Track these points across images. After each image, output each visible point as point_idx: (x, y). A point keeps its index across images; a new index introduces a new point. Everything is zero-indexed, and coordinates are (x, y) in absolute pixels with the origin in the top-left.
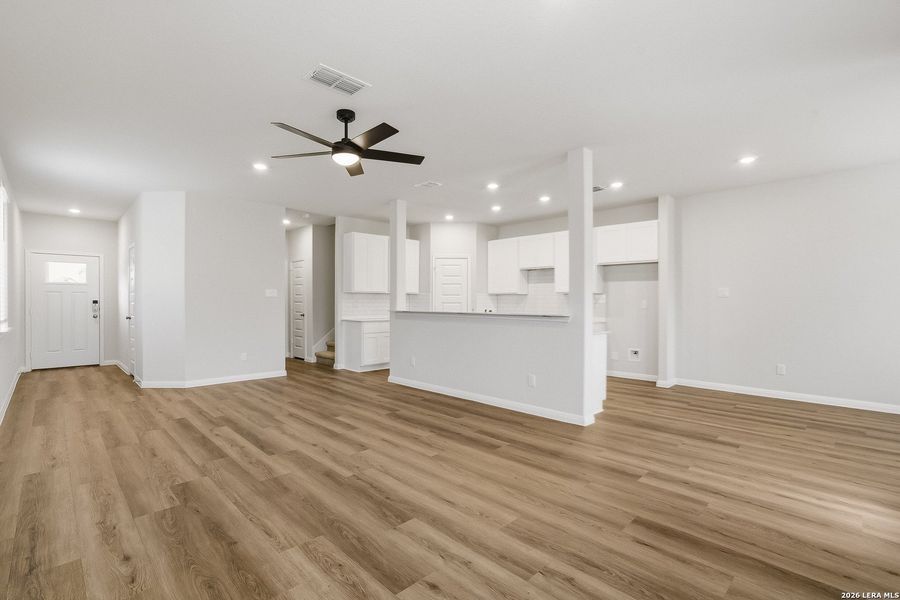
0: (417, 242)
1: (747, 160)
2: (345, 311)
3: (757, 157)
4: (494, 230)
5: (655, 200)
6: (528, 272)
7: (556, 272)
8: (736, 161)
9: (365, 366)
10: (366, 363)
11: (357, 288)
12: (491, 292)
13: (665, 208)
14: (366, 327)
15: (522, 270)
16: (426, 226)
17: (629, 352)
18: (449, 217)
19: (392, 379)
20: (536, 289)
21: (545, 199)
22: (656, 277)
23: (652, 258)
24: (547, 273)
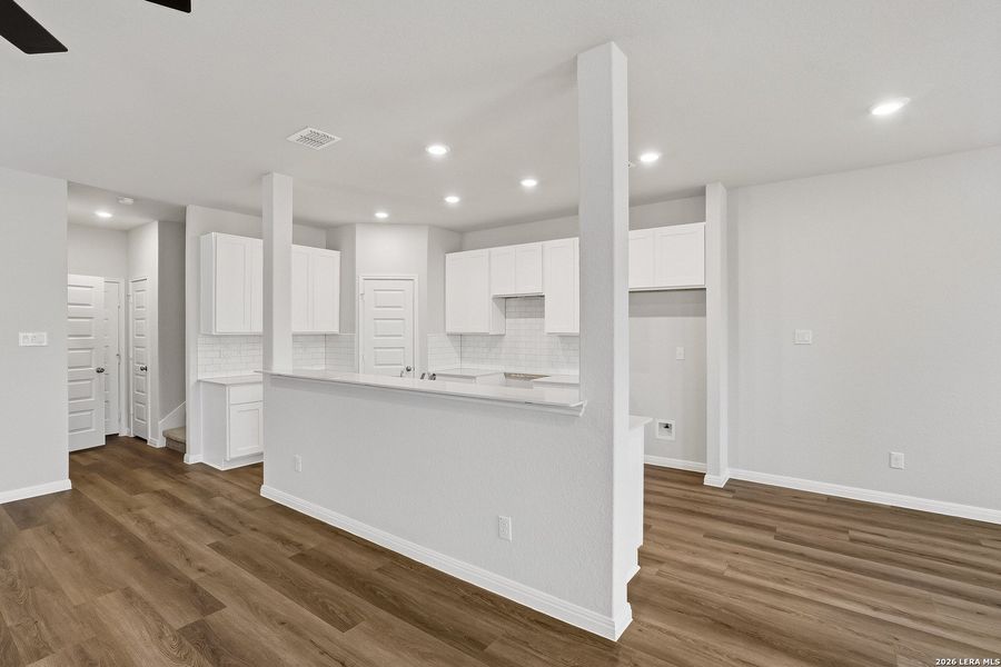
0: (336, 254)
1: (887, 109)
2: (202, 365)
3: (908, 99)
4: (457, 237)
5: (701, 193)
6: (505, 301)
7: (548, 302)
8: (867, 110)
9: (233, 460)
10: (233, 456)
11: (222, 327)
12: (450, 328)
13: (715, 203)
14: (235, 394)
15: (497, 298)
16: (349, 227)
17: (658, 425)
18: (382, 215)
19: (268, 491)
20: (518, 326)
21: (529, 183)
22: (701, 312)
23: (697, 282)
24: (533, 303)
